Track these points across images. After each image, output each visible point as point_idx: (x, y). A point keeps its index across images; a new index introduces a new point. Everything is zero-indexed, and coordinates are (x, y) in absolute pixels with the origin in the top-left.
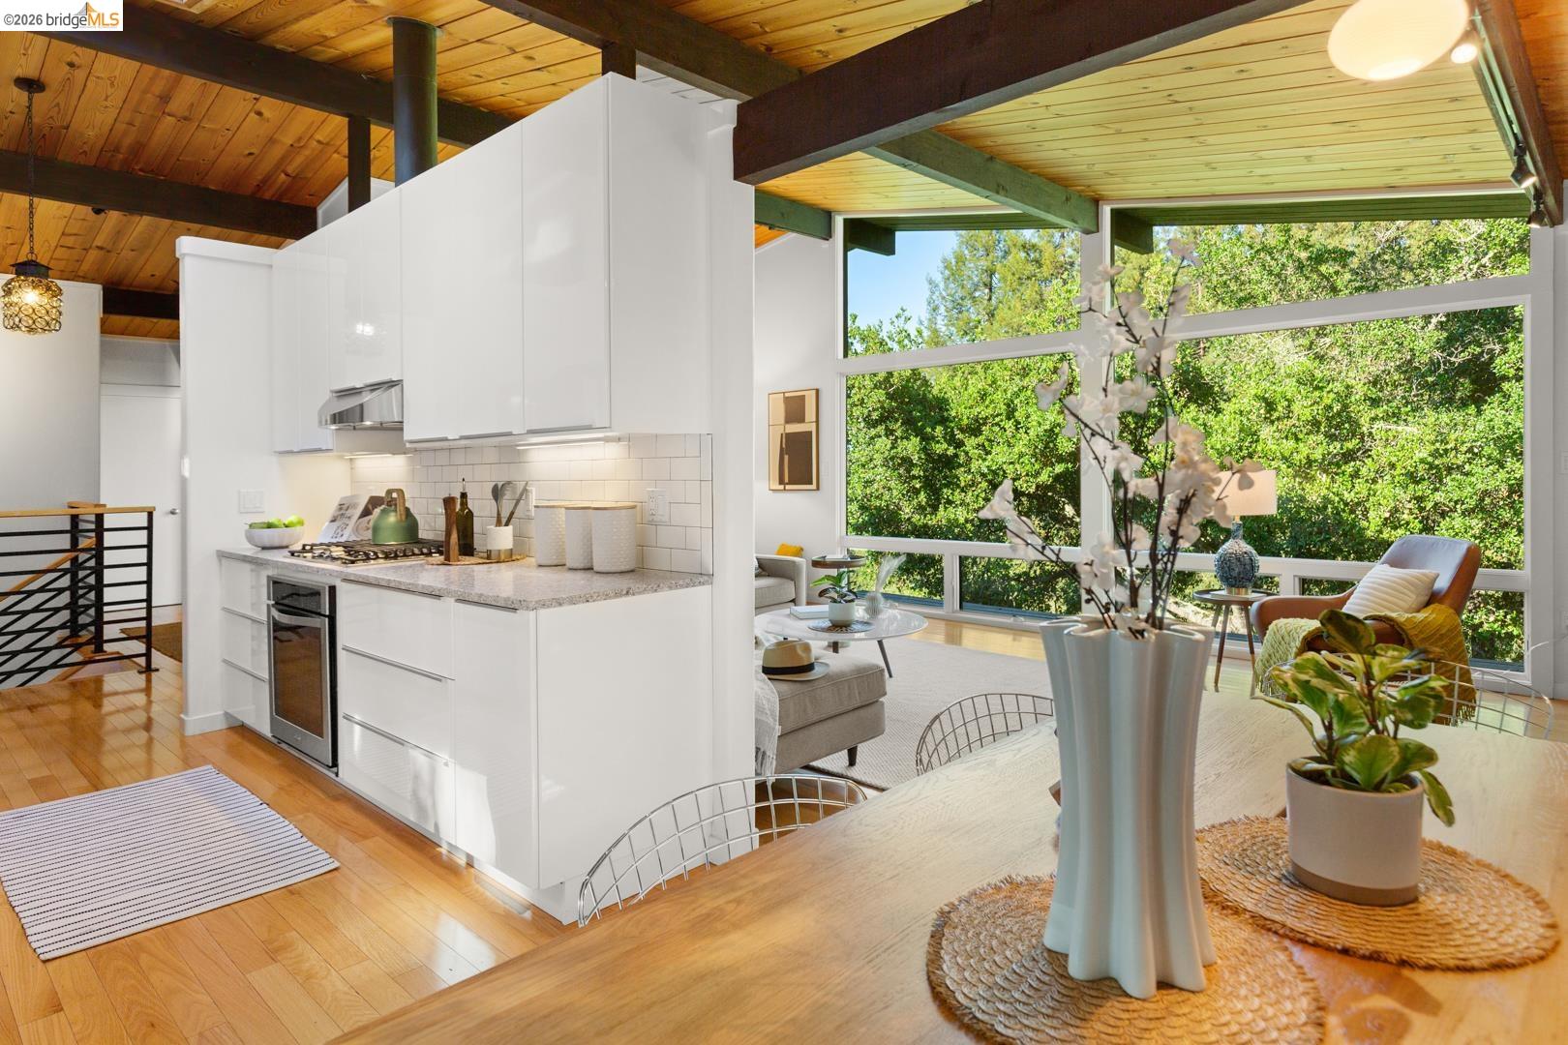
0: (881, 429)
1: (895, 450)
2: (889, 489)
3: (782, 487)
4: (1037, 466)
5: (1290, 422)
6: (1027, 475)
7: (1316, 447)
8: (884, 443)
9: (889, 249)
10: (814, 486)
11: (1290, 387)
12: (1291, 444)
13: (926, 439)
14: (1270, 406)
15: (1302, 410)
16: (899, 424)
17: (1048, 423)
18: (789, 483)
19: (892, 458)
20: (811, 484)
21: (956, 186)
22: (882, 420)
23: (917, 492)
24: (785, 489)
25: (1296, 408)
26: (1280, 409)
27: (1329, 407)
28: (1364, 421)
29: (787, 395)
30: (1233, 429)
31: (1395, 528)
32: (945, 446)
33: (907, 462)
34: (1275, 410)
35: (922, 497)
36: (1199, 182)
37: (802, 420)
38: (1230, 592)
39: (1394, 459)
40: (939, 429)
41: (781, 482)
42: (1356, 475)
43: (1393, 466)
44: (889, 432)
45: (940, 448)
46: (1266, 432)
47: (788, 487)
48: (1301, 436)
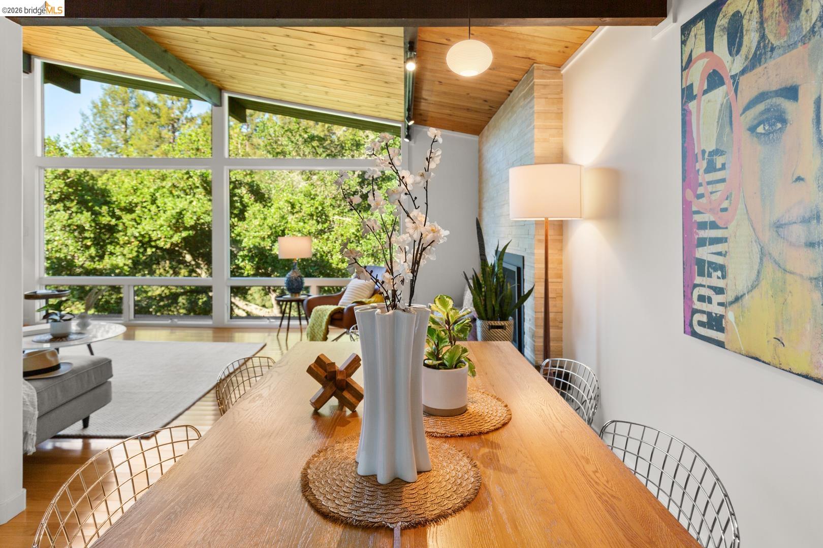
0: (60, 206)
1: (71, 220)
4: (171, 233)
5: (301, 214)
6: (165, 237)
7: (312, 226)
8: (62, 216)
9: (76, 89)
11: (301, 198)
12: (301, 224)
13: (96, 214)
14: (293, 206)
15: (307, 209)
16: (75, 202)
17: (179, 208)
19: (69, 226)
21: (146, 63)
22: (61, 200)
23: (88, 247)
25: (303, 207)
26: (297, 207)
27: (317, 208)
28: (330, 215)
30: (277, 216)
31: (343, 263)
32: (109, 218)
33: (81, 229)
34: (295, 208)
35: (93, 251)
36: (276, 93)
38: (292, 295)
39: (343, 233)
40: (105, 209)
42: (328, 239)
43: (342, 235)
44: (66, 208)
45: (105, 220)
46: (290, 218)
48: (306, 221)
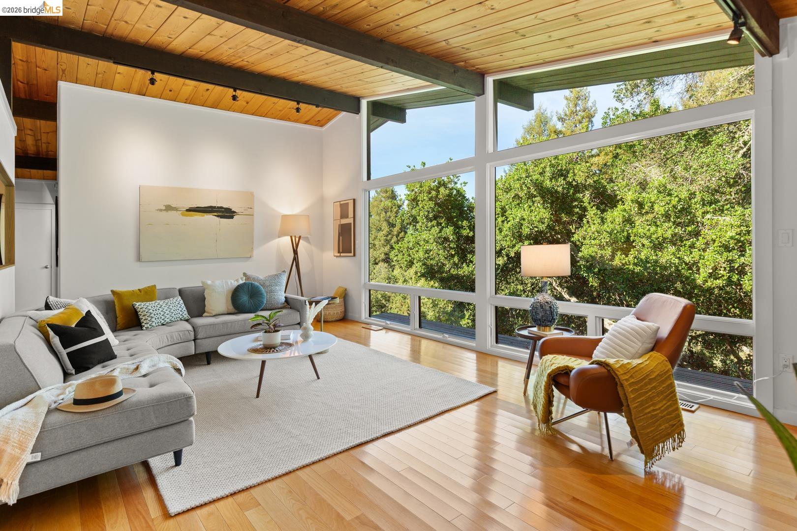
0: (434, 222)
1: (440, 234)
2: (439, 254)
3: (339, 255)
4: (514, 242)
5: (652, 216)
6: (508, 247)
7: (667, 230)
8: (436, 229)
9: (402, 120)
10: (352, 254)
11: (653, 195)
12: (653, 229)
14: (641, 205)
15: (660, 208)
18: (342, 253)
19: (439, 238)
20: (351, 253)
23: (453, 256)
24: (340, 256)
25: (656, 207)
26: (646, 207)
27: (676, 206)
28: (699, 213)
29: (341, 203)
30: (619, 220)
31: (716, 279)
34: (643, 208)
37: (347, 217)
39: (715, 237)
41: (339, 252)
42: (692, 246)
43: (714, 241)
44: (439, 224)
46: (638, 221)
47: (342, 254)
48: (659, 223)
